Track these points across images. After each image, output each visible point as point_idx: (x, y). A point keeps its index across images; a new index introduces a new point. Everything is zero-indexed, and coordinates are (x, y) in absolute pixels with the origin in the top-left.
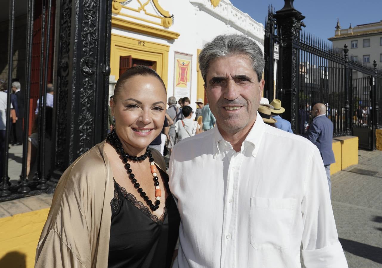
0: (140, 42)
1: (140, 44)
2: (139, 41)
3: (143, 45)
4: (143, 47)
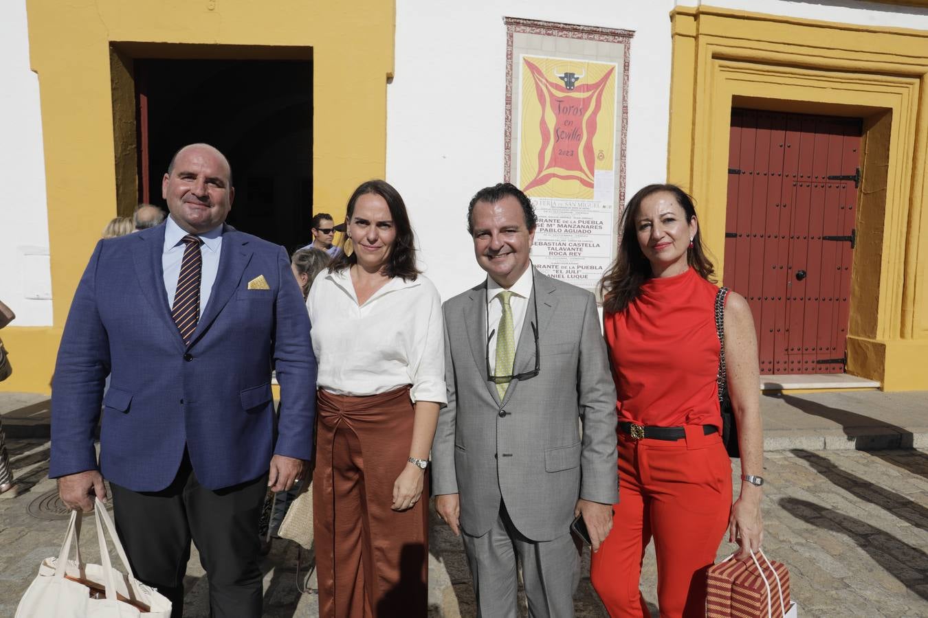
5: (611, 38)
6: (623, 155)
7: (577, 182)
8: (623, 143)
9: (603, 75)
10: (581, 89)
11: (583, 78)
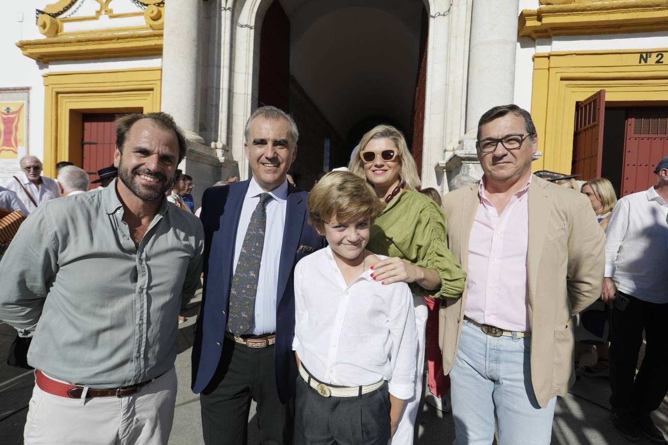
0: (644, 56)
1: (646, 61)
2: (641, 53)
3: (658, 62)
4: (659, 67)
5: (22, 91)
6: (28, 140)
7: (11, 152)
8: (28, 134)
9: (20, 107)
10: (13, 113)
11: (13, 109)
